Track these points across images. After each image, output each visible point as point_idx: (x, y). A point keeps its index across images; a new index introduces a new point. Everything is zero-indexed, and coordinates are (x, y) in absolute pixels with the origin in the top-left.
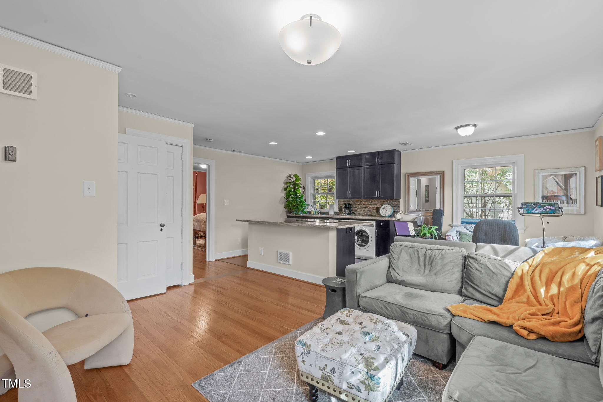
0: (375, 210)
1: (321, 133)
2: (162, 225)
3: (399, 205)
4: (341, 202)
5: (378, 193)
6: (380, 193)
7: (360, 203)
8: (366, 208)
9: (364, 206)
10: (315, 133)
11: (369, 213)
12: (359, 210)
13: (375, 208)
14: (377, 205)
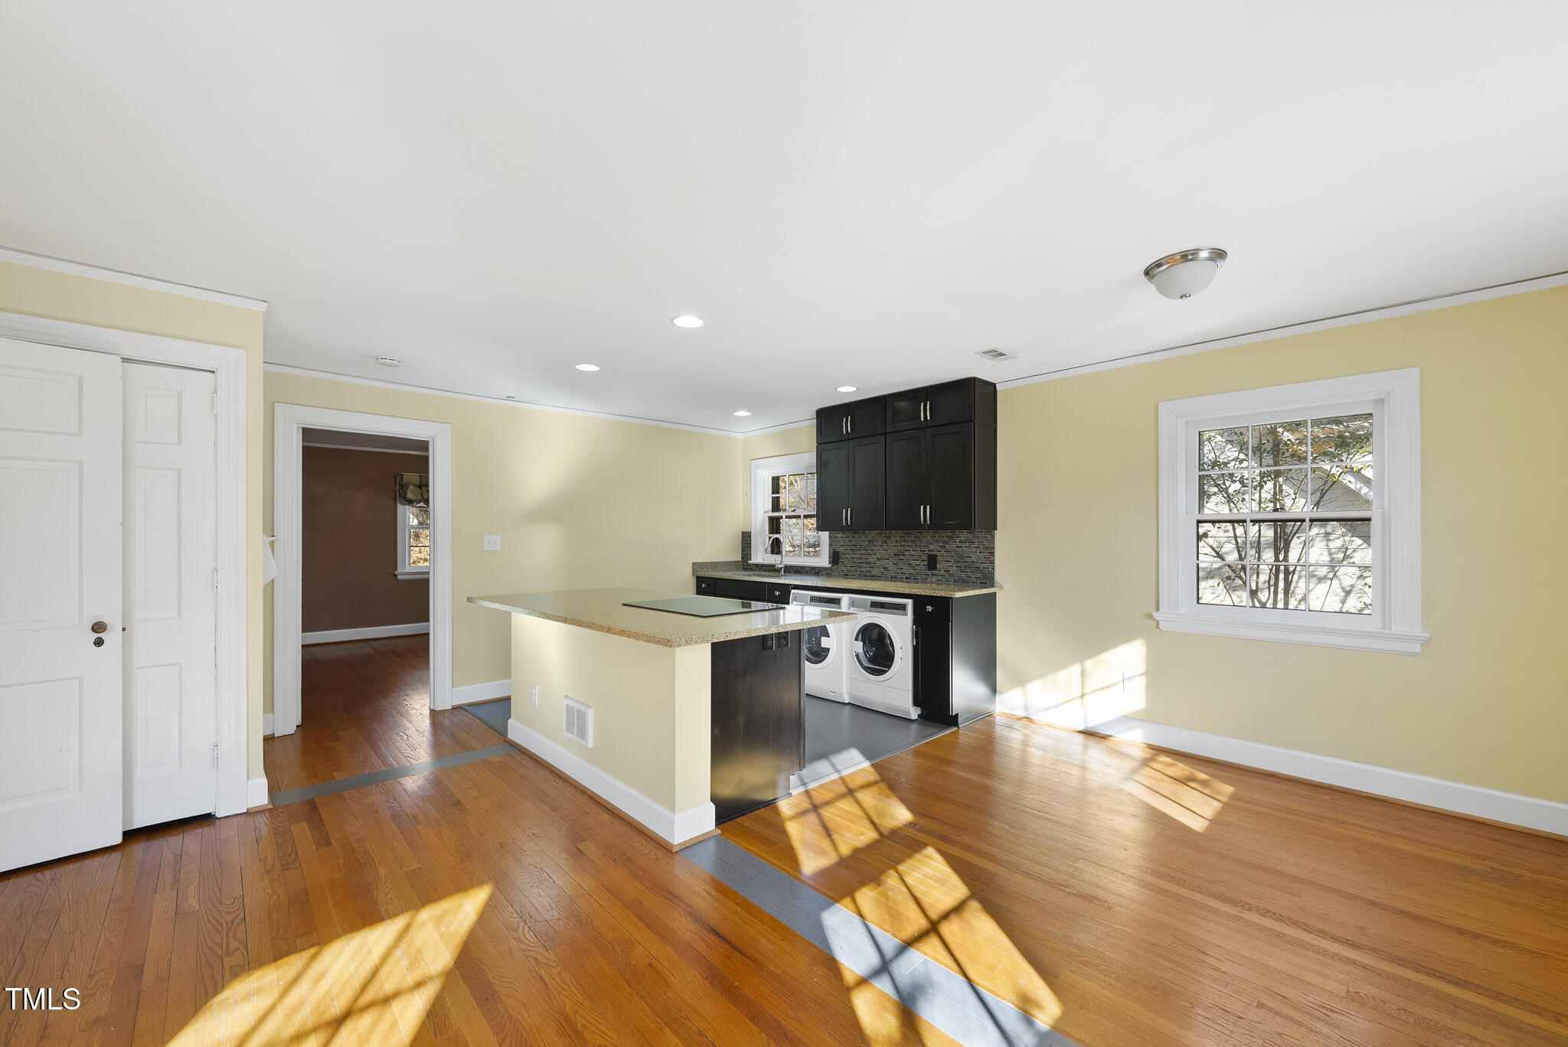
0: (926, 563)
1: (688, 321)
2: (99, 627)
3: (993, 548)
4: (837, 537)
5: (925, 513)
6: (930, 511)
7: (886, 542)
8: (902, 557)
9: (894, 550)
10: (672, 320)
11: (908, 571)
12: (883, 562)
13: (925, 557)
14: (931, 547)
